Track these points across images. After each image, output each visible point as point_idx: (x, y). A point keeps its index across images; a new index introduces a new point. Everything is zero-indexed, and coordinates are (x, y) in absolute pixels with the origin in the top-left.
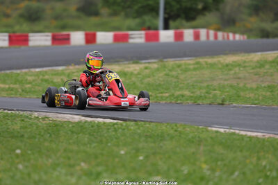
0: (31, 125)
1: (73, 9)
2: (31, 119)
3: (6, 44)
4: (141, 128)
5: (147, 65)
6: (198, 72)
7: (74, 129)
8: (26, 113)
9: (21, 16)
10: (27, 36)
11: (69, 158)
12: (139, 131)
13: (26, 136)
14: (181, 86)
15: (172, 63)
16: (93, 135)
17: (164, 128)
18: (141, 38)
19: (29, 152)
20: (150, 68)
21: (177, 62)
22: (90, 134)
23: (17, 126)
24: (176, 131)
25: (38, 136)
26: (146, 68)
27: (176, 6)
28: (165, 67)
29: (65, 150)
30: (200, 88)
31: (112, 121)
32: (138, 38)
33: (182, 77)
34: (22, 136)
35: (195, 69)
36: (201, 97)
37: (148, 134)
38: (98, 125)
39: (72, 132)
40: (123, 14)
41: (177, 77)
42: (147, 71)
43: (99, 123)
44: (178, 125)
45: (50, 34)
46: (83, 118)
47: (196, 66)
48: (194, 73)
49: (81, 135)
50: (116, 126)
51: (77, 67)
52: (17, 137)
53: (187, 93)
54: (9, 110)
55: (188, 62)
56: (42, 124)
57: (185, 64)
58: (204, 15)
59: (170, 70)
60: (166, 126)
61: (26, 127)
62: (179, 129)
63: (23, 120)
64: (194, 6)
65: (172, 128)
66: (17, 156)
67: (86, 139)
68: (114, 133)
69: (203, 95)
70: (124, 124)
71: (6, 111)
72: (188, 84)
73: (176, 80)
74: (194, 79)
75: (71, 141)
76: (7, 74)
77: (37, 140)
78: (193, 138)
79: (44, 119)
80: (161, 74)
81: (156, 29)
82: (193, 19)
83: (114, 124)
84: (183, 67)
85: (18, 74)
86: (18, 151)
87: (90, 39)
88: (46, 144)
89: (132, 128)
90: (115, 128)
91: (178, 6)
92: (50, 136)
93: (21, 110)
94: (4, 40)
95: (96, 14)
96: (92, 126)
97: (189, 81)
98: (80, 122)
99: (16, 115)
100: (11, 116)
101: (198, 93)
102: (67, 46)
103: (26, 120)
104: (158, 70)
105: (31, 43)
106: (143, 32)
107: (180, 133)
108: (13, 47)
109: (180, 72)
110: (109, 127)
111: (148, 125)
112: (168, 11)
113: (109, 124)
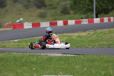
0: (40, 58)
1: (59, 12)
2: (40, 56)
3: (31, 27)
4: (86, 58)
5: (89, 32)
6: (110, 34)
7: (58, 59)
8: (38, 54)
9: (38, 16)
10: (39, 23)
11: (55, 71)
12: (85, 59)
13: (38, 63)
14: (103, 40)
15: (99, 31)
16: (66, 61)
17: (95, 57)
18: (86, 22)
19: (39, 69)
20: (90, 34)
21: (101, 31)
22: (64, 61)
23: (34, 59)
24: (100, 58)
25: (43, 63)
26: (88, 34)
27: (100, 8)
28: (96, 33)
29: (54, 68)
30: (111, 41)
31: (73, 55)
32: (85, 22)
33: (103, 37)
34: (37, 63)
35: (109, 33)
36: (111, 44)
37: (89, 60)
38: (68, 57)
39: (57, 60)
40: (79, 12)
41: (101, 37)
42: (89, 35)
43: (68, 56)
44: (101, 56)
45: (49, 22)
46: (62, 55)
47: (109, 32)
48: (108, 35)
49: (61, 61)
50: (75, 57)
51: (60, 35)
52: (34, 63)
53: (105, 43)
54: (31, 53)
55: (106, 30)
56: (45, 58)
57: (105, 31)
58: (112, 11)
59: (99, 34)
60: (96, 56)
61: (38, 59)
62: (101, 57)
63: (37, 57)
64: (108, 8)
65: (99, 57)
66: (34, 71)
67: (63, 63)
68: (74, 60)
69: (112, 43)
70: (79, 56)
71: (30, 54)
72: (106, 39)
73: (101, 38)
74: (108, 37)
75: (57, 64)
76: (31, 39)
77: (42, 64)
78: (107, 60)
79: (46, 56)
80: (95, 36)
81: (93, 18)
82: (108, 13)
83: (74, 56)
84: (104, 33)
85: (36, 39)
86: (34, 69)
87: (65, 23)
88: (46, 65)
89: (82, 57)
90: (75, 58)
91: (101, 8)
92: (48, 62)
93: (37, 53)
94: (30, 25)
95: (68, 13)
96: (66, 58)
97: (106, 38)
98: (61, 56)
99: (34, 55)
100: (32, 55)
101: (110, 43)
102: (56, 26)
103: (38, 56)
104: (93, 34)
105: (41, 26)
106: (87, 19)
107: (102, 58)
108: (34, 28)
109: (102, 35)
110: (72, 58)
111: (88, 56)
112: (97, 11)
113: (72, 57)
